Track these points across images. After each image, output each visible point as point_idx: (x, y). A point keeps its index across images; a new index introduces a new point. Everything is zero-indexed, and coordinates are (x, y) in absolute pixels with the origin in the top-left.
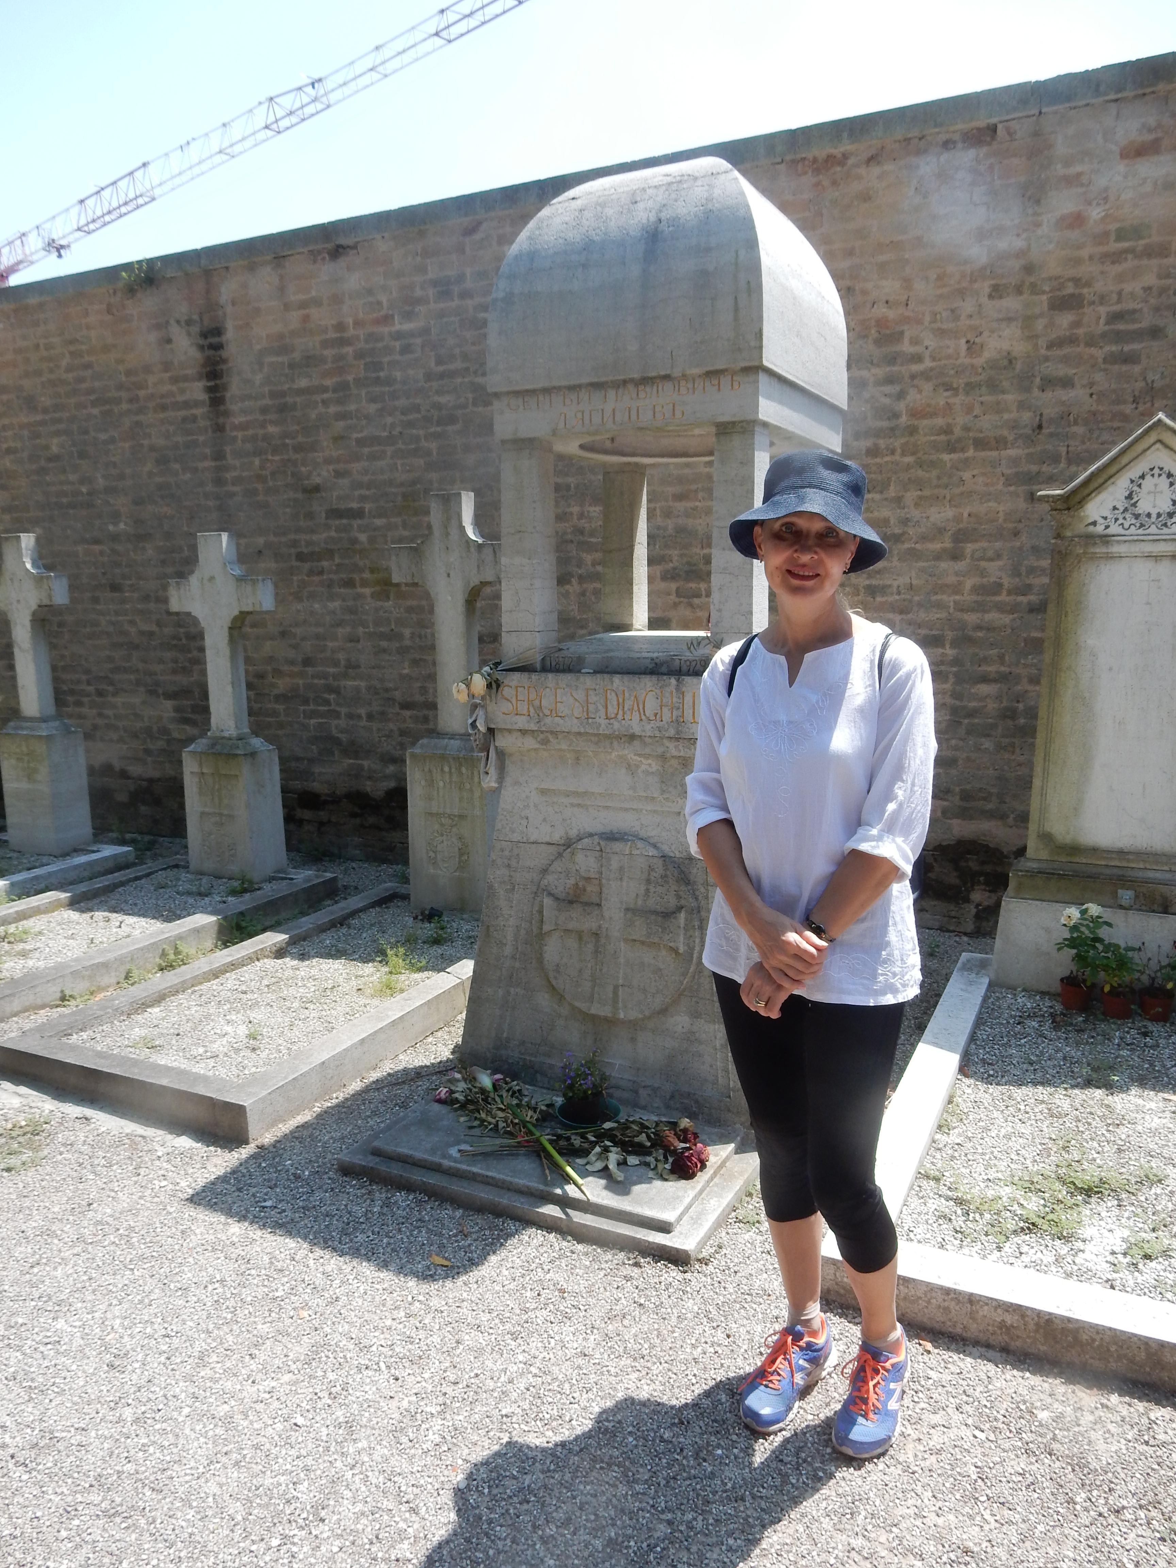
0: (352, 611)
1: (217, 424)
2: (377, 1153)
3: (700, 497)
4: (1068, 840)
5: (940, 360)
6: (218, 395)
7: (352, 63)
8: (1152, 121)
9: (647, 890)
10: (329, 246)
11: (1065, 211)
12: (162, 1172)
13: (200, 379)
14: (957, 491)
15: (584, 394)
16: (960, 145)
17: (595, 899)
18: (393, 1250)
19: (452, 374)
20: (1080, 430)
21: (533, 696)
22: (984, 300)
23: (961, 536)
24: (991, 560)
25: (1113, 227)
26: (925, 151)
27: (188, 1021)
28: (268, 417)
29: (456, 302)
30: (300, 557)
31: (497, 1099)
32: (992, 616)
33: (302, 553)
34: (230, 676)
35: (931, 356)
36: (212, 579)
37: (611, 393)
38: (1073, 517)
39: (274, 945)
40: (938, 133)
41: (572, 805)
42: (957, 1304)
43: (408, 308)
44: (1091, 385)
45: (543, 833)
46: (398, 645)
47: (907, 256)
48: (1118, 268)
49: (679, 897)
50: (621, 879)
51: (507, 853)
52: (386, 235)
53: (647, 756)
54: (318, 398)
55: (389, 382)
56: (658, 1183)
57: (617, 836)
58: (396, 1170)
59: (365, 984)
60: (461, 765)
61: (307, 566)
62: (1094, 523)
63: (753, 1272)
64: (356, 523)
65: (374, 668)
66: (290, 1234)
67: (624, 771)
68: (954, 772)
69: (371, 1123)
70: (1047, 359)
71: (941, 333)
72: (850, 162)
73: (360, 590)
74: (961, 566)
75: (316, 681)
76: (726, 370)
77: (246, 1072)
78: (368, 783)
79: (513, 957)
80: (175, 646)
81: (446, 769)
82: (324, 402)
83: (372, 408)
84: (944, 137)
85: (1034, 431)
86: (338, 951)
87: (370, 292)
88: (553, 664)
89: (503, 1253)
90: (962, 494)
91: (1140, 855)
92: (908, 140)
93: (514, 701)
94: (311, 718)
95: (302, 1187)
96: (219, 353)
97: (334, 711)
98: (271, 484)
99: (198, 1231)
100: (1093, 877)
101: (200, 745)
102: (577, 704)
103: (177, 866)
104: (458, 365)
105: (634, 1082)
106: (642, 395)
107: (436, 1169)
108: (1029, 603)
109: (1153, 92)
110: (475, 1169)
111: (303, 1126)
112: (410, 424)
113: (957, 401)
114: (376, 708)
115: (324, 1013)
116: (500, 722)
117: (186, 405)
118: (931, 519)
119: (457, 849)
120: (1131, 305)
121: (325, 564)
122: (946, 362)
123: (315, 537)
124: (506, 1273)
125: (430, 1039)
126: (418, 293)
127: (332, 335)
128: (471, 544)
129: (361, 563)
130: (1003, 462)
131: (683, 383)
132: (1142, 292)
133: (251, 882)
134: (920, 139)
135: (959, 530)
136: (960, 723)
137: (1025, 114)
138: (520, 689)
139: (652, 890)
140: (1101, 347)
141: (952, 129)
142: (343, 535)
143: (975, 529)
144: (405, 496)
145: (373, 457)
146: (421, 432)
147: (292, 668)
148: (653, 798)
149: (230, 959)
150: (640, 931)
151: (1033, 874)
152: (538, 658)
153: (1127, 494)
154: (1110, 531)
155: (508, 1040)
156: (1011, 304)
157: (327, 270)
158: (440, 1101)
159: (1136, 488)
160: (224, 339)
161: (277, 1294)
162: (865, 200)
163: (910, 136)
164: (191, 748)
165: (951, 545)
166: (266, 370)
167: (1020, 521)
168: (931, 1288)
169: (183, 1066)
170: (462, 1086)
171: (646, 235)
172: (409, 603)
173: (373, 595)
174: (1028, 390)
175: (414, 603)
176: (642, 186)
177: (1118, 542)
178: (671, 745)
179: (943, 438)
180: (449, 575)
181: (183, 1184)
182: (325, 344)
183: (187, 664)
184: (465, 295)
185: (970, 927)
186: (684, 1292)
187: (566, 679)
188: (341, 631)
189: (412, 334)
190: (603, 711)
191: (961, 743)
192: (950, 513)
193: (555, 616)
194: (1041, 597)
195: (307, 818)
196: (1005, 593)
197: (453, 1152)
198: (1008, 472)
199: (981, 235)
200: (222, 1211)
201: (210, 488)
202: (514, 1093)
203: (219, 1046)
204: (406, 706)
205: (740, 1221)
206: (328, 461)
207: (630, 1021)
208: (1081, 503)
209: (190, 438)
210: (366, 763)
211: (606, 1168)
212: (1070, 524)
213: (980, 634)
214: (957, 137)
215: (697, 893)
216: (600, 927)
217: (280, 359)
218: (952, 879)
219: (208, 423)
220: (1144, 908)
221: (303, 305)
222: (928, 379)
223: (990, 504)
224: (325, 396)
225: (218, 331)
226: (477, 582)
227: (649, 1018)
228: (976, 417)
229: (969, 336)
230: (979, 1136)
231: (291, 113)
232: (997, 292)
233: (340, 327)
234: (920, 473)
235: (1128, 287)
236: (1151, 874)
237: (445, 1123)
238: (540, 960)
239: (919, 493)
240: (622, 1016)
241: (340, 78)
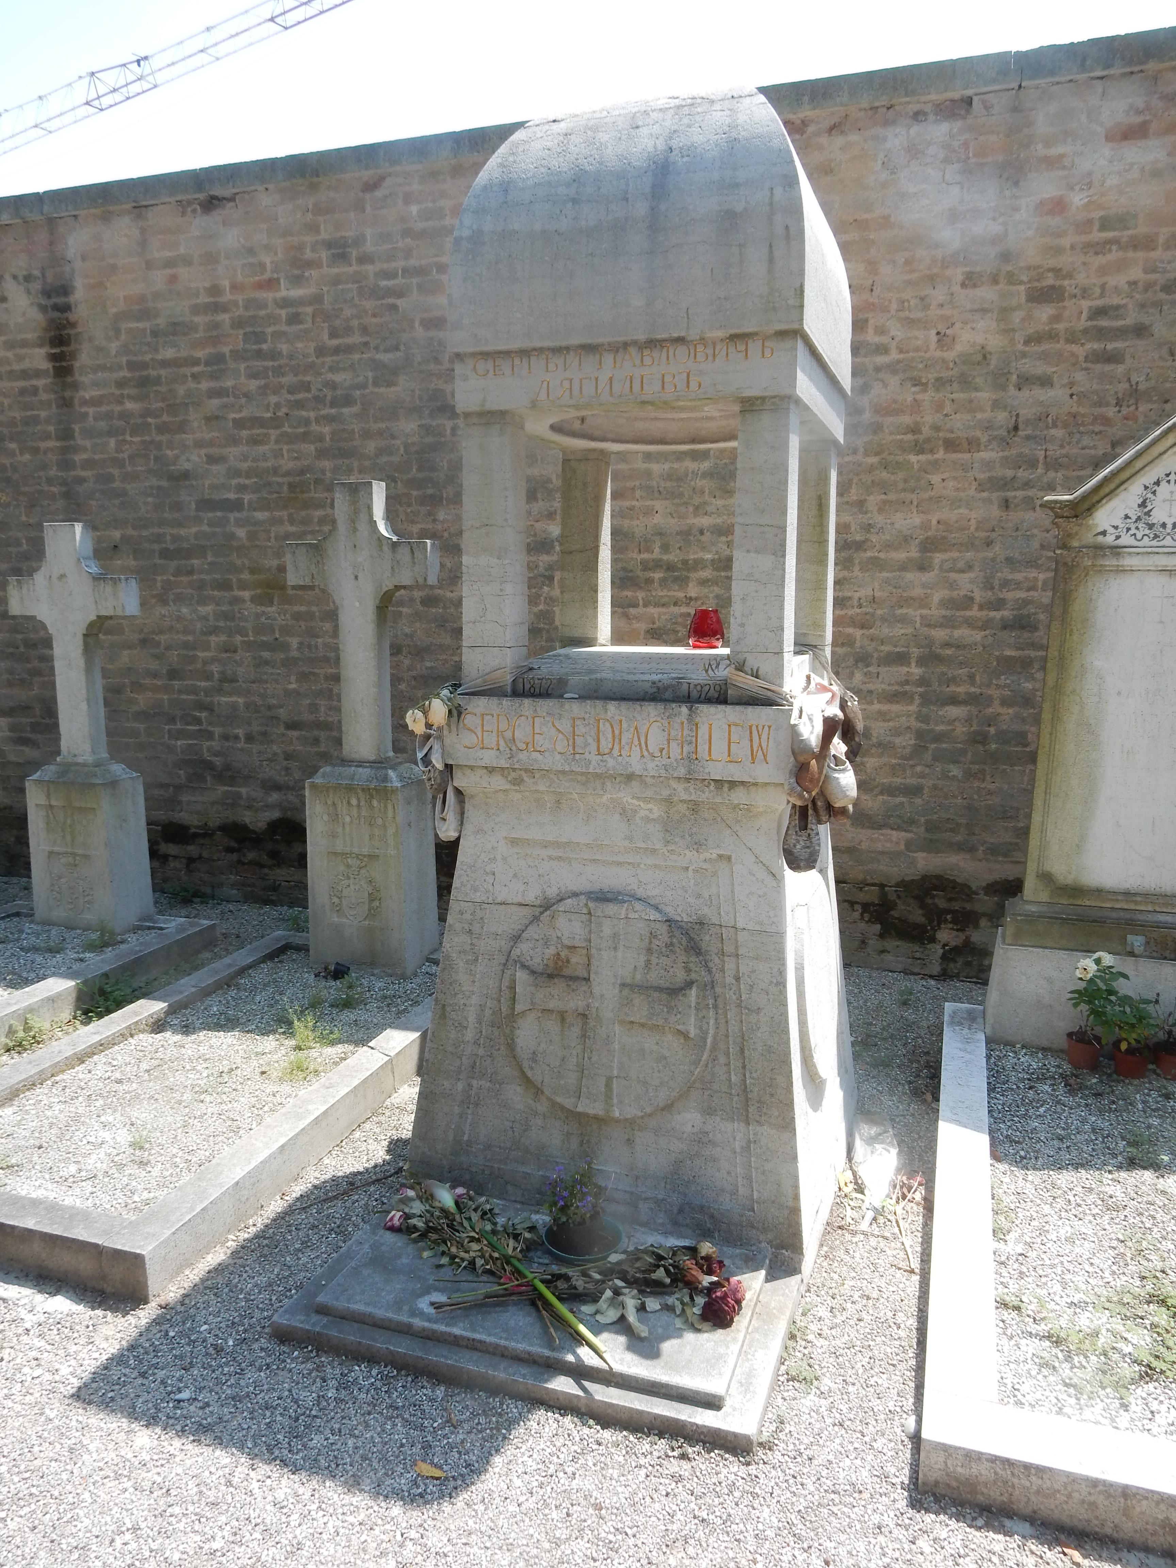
0: (227, 616)
1: (64, 398)
2: (323, 1310)
3: (637, 496)
4: (1069, 880)
5: (907, 352)
6: (64, 364)
7: (182, 42)
8: (1140, 103)
9: (648, 962)
10: (202, 196)
11: (1047, 196)
12: (34, 1354)
13: (41, 346)
14: (925, 495)
15: (572, 359)
16: (931, 117)
17: (581, 972)
18: (364, 1458)
19: (349, 349)
20: (1058, 433)
21: (503, 725)
22: (957, 289)
23: (930, 545)
24: (963, 571)
25: (1097, 214)
26: (894, 122)
27: (51, 1125)
28: (125, 392)
29: (355, 268)
30: (165, 554)
31: (466, 1224)
32: (963, 633)
33: (167, 549)
34: (84, 691)
35: (898, 348)
36: (62, 577)
37: (608, 359)
38: (1081, 525)
39: (151, 1016)
40: (908, 103)
41: (550, 858)
42: (1107, 1498)
43: (296, 272)
44: (1071, 384)
45: (513, 892)
46: (282, 656)
47: (872, 237)
48: (1101, 260)
49: (688, 970)
50: (615, 948)
51: (467, 916)
52: (271, 186)
53: (645, 800)
54: (187, 371)
55: (274, 355)
56: (690, 1337)
57: (609, 896)
58: (350, 1336)
59: (269, 1064)
60: (372, 797)
61: (174, 564)
62: (1104, 533)
63: (831, 1457)
64: (233, 516)
65: (254, 682)
66: (219, 1442)
67: (617, 816)
68: (918, 801)
69: (304, 1260)
70: (1024, 355)
71: (909, 322)
72: (811, 129)
73: (236, 593)
74: (928, 577)
75: (184, 697)
76: (756, 334)
77: (136, 1198)
78: (247, 813)
79: (476, 1043)
80: (12, 654)
81: (354, 802)
82: (194, 376)
83: (253, 385)
84: (916, 107)
85: (1009, 432)
86: (228, 1020)
87: (251, 251)
88: (527, 687)
89: (509, 1451)
90: (931, 498)
91: (1148, 896)
92: (874, 109)
93: (479, 734)
94: (177, 739)
95: (227, 1364)
96: (65, 315)
97: (206, 730)
98: (129, 469)
99: (92, 1447)
100: (1099, 921)
101: (48, 772)
102: (561, 736)
103: (18, 914)
104: (356, 339)
105: (632, 1193)
106: (647, 361)
107: (404, 1330)
108: (1002, 619)
109: (1142, 71)
110: (456, 1331)
111: (216, 1269)
112: (299, 405)
113: (927, 397)
114: (256, 728)
115: (224, 1107)
116: (460, 757)
117: (25, 374)
118: (897, 526)
119: (366, 894)
120: (1116, 301)
121: (196, 562)
122: (915, 354)
123: (183, 532)
124: (518, 1482)
125: (357, 1134)
126: (308, 254)
127: (204, 299)
128: (385, 542)
129: (238, 562)
130: (976, 465)
131: (700, 348)
132: (1126, 286)
133: (112, 934)
134: (888, 108)
135: (927, 538)
136: (927, 748)
137: (1004, 86)
138: (487, 718)
139: (654, 960)
140: (1083, 345)
141: (924, 98)
142: (217, 530)
143: (944, 538)
144: (291, 485)
145: (254, 441)
146: (312, 415)
147: (155, 681)
148: (655, 850)
149: (97, 1038)
150: (640, 1009)
151: (1031, 919)
152: (509, 679)
153: (1140, 501)
154: (1120, 542)
155: (469, 1143)
156: (987, 293)
157: (200, 223)
158: (392, 1229)
159: (1150, 495)
160: (72, 299)
161: (215, 1545)
162: (826, 173)
163: (877, 104)
164: (35, 777)
165: (918, 554)
166: (123, 337)
167: (993, 530)
168: (1073, 1479)
169: (52, 1196)
170: (417, 1208)
171: (653, 167)
172: (296, 608)
173: (253, 599)
174: (1003, 388)
175: (303, 609)
176: (643, 109)
177: (1130, 554)
178: (680, 787)
179: (910, 437)
180: (356, 577)
181: (65, 1370)
182: (196, 310)
183: (26, 676)
184: (363, 259)
185: (936, 969)
186: (755, 1495)
187: (545, 705)
188: (214, 639)
189: (301, 302)
190: (594, 745)
191: (927, 771)
192: (917, 520)
193: (525, 628)
194: (1015, 612)
195: (173, 853)
196: (976, 607)
197: (423, 1304)
198: (982, 476)
199: (954, 216)
200: (122, 1409)
201: (53, 472)
202: (485, 1213)
203: (96, 1161)
204: (292, 725)
205: (793, 1379)
206: (199, 444)
207: (626, 1120)
208: (1090, 510)
209: (29, 413)
210: (244, 791)
211: (623, 1318)
212: (1077, 534)
213: (949, 652)
214: (928, 108)
215: (710, 964)
216: (588, 1006)
217: (141, 325)
218: (917, 916)
219: (53, 396)
220: (1155, 954)
221: (170, 263)
222: (895, 372)
223: (961, 511)
224: (196, 369)
225: (65, 290)
226: (391, 587)
227: (650, 1115)
228: (946, 415)
229: (940, 328)
230: (1039, 1240)
231: (115, 90)
232: (970, 281)
233: (215, 290)
234: (885, 475)
235: (1112, 281)
236: (1162, 918)
237: (405, 1261)
238: (511, 1046)
239: (883, 497)
240: (617, 1114)
241: (168, 57)
